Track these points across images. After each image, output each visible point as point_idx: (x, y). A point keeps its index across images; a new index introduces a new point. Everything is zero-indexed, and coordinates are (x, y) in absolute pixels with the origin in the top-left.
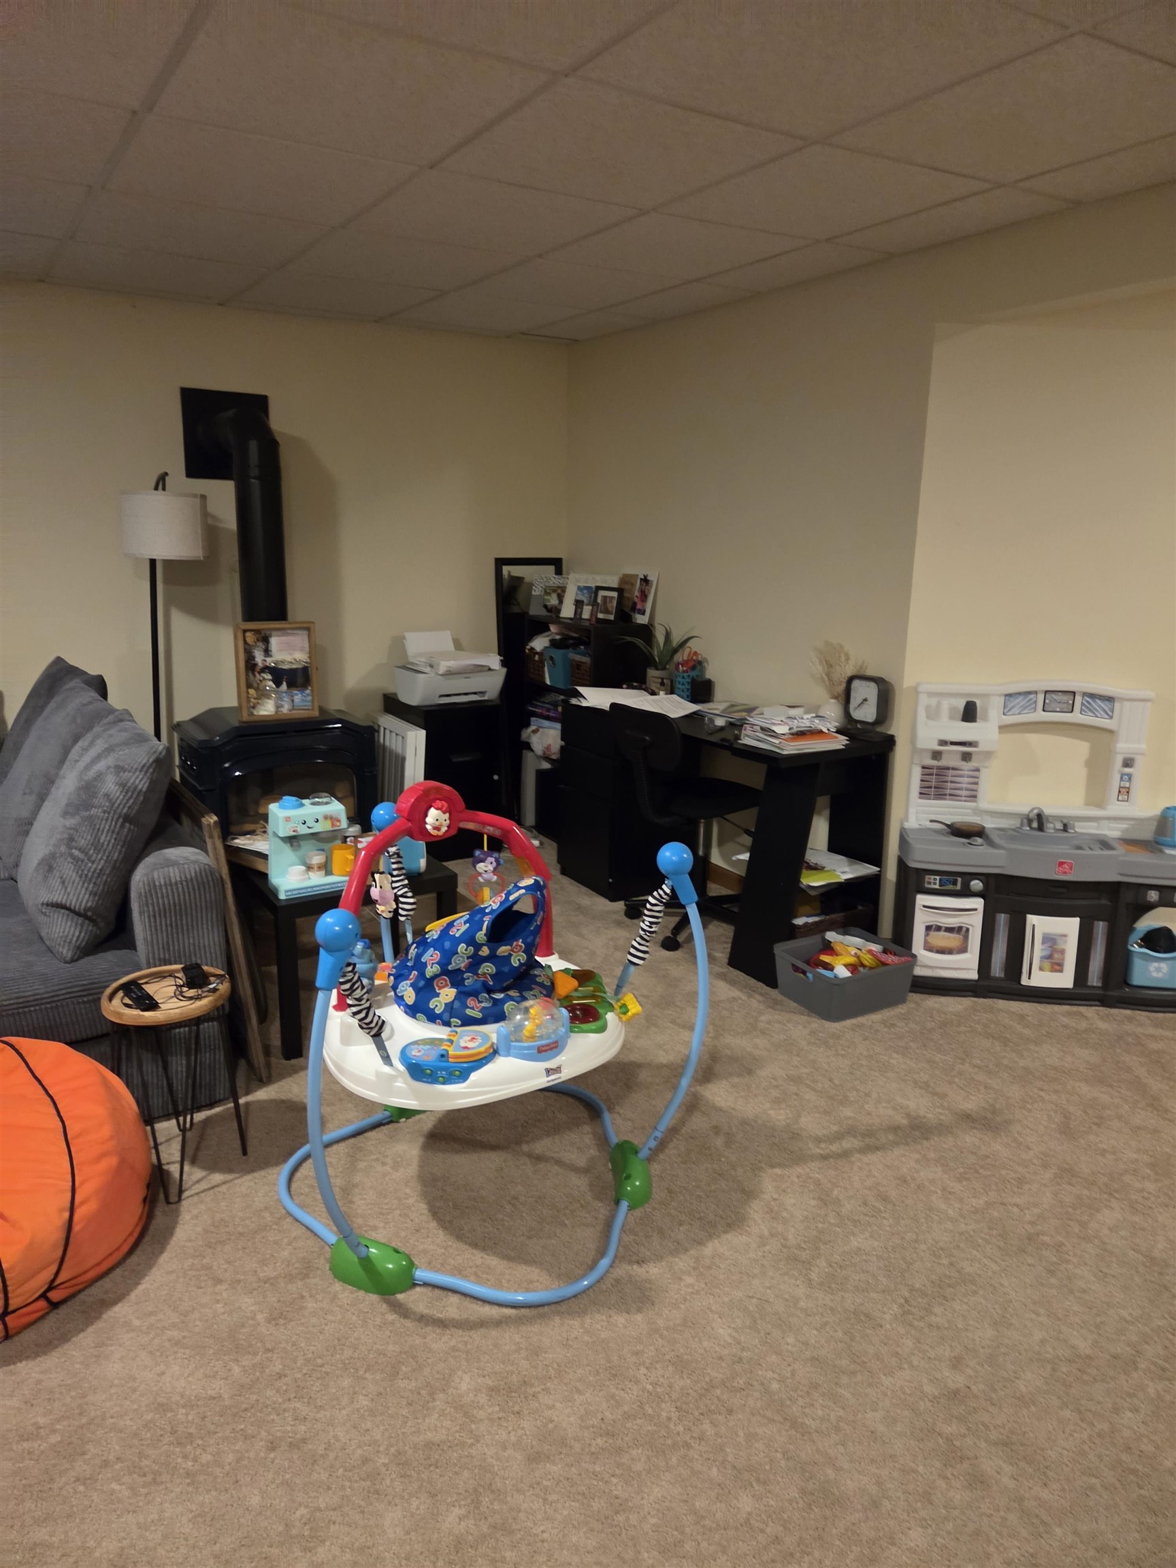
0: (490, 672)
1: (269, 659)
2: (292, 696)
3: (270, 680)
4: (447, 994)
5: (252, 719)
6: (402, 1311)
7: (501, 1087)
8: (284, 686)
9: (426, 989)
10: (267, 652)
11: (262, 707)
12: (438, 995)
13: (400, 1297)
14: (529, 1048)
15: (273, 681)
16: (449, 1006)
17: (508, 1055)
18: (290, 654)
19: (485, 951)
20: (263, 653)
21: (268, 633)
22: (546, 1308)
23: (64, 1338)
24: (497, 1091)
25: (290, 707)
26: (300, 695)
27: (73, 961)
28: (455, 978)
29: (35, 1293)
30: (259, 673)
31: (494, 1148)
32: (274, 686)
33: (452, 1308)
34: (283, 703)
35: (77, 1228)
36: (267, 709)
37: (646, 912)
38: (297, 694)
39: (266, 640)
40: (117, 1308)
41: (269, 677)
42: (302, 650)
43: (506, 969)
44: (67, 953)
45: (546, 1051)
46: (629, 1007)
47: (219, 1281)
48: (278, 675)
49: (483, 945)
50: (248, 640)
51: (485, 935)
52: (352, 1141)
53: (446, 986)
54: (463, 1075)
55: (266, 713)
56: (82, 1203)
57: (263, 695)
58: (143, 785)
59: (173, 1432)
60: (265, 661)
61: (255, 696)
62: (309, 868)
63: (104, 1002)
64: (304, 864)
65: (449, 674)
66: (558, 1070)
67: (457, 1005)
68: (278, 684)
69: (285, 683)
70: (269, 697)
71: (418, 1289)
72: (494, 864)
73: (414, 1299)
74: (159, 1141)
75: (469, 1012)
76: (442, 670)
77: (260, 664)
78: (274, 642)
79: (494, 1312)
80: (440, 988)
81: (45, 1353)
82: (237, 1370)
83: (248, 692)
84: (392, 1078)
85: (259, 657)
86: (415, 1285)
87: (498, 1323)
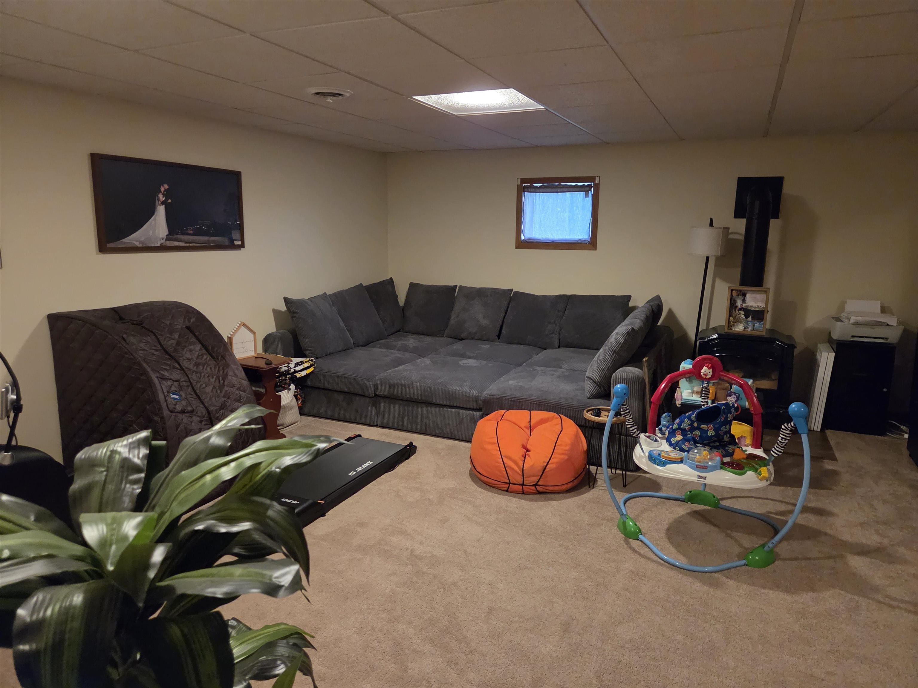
0: (888, 327)
1: (744, 305)
2: (754, 324)
3: (743, 314)
4: (679, 437)
5: (730, 331)
6: (627, 543)
7: (675, 473)
8: (750, 319)
9: (673, 433)
10: (744, 301)
11: (737, 327)
12: (675, 437)
13: (630, 540)
14: (693, 464)
15: (745, 315)
16: (678, 442)
17: (685, 464)
18: (756, 303)
19: (696, 425)
20: (741, 302)
21: (745, 292)
22: (675, 567)
23: (536, 501)
24: (674, 475)
25: (752, 329)
26: (758, 324)
27: (589, 398)
28: (684, 432)
29: (532, 483)
30: (738, 310)
31: (715, 525)
32: (744, 317)
33: (644, 551)
34: (749, 326)
35: (547, 469)
36: (739, 328)
37: (781, 432)
38: (757, 323)
39: (744, 295)
40: (553, 502)
41: (743, 313)
42: (762, 302)
43: (704, 435)
44: (588, 395)
45: (700, 468)
46: (762, 473)
47: (584, 510)
48: (748, 312)
49: (695, 422)
50: (733, 294)
51: (695, 417)
52: (664, 500)
53: (680, 434)
54: (664, 464)
55: (738, 330)
56: (551, 463)
57: (737, 321)
58: (622, 341)
59: (542, 530)
60: (742, 305)
61: (733, 321)
62: (693, 392)
63: (585, 412)
64: (692, 390)
65: (857, 324)
66: (705, 478)
67: (680, 442)
68: (747, 317)
69: (751, 317)
70: (741, 322)
71: (639, 541)
72: (736, 399)
73: (634, 543)
74: (598, 472)
75: (683, 446)
76: (852, 321)
77: (739, 307)
78: (748, 296)
79: (656, 558)
80: (677, 435)
81: (529, 501)
82: (569, 528)
83: (729, 319)
84: (642, 457)
85: (739, 303)
86: (638, 540)
87: (653, 561)
